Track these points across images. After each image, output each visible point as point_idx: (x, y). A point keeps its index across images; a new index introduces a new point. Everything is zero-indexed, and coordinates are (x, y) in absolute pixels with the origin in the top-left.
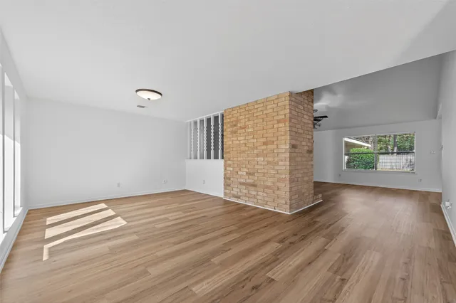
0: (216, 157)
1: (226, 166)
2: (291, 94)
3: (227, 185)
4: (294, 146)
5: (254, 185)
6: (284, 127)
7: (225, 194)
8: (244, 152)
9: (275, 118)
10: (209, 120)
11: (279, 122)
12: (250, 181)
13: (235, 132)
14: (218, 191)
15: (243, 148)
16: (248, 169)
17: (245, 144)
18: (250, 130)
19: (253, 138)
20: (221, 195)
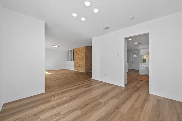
0: (73, 60)
1: (75, 62)
2: (86, 47)
3: (75, 67)
4: (87, 58)
6: (84, 54)
7: (75, 69)
8: (78, 59)
10: (72, 50)
11: (84, 53)
12: (79, 66)
13: (76, 54)
14: (73, 69)
16: (79, 63)
17: (78, 57)
18: (79, 54)
19: (80, 56)
20: (74, 70)
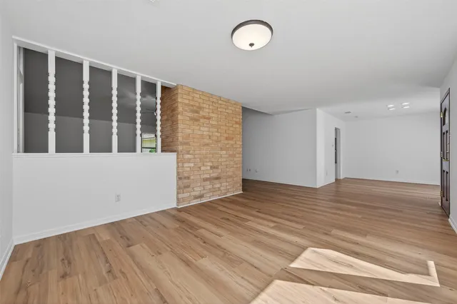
5: (217, 178)
8: (207, 145)
9: (234, 119)
11: (236, 123)
12: (215, 175)
13: (197, 120)
15: (207, 141)
16: (212, 162)
17: (210, 136)
18: (214, 123)
19: (218, 132)
